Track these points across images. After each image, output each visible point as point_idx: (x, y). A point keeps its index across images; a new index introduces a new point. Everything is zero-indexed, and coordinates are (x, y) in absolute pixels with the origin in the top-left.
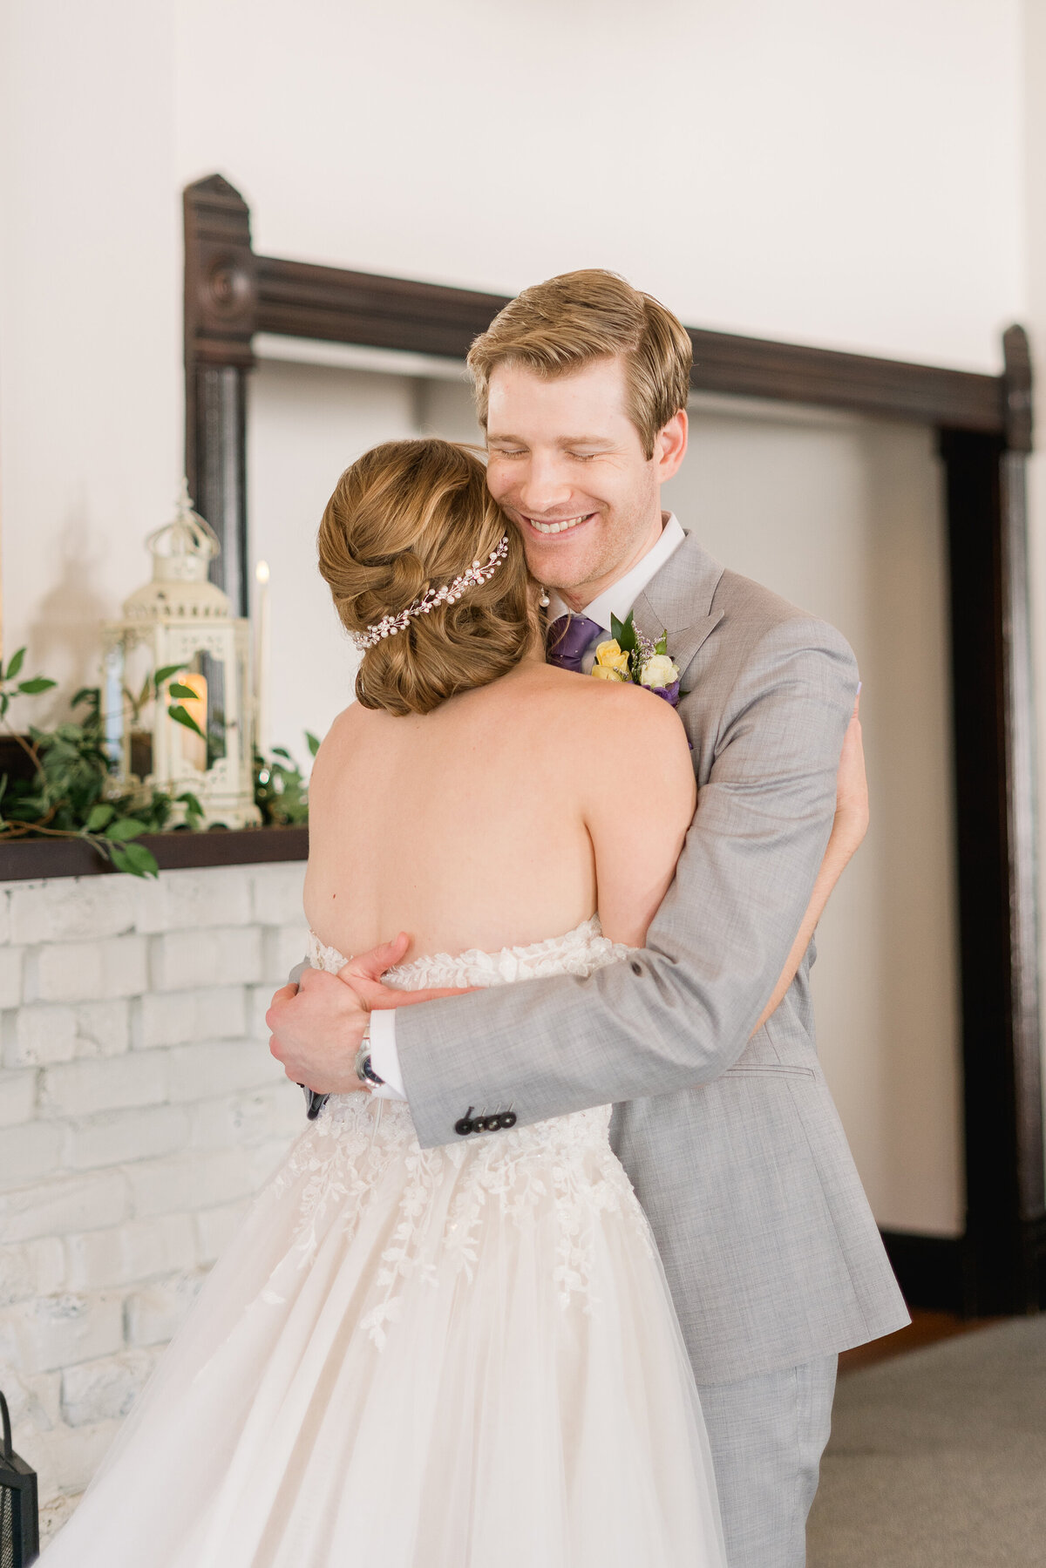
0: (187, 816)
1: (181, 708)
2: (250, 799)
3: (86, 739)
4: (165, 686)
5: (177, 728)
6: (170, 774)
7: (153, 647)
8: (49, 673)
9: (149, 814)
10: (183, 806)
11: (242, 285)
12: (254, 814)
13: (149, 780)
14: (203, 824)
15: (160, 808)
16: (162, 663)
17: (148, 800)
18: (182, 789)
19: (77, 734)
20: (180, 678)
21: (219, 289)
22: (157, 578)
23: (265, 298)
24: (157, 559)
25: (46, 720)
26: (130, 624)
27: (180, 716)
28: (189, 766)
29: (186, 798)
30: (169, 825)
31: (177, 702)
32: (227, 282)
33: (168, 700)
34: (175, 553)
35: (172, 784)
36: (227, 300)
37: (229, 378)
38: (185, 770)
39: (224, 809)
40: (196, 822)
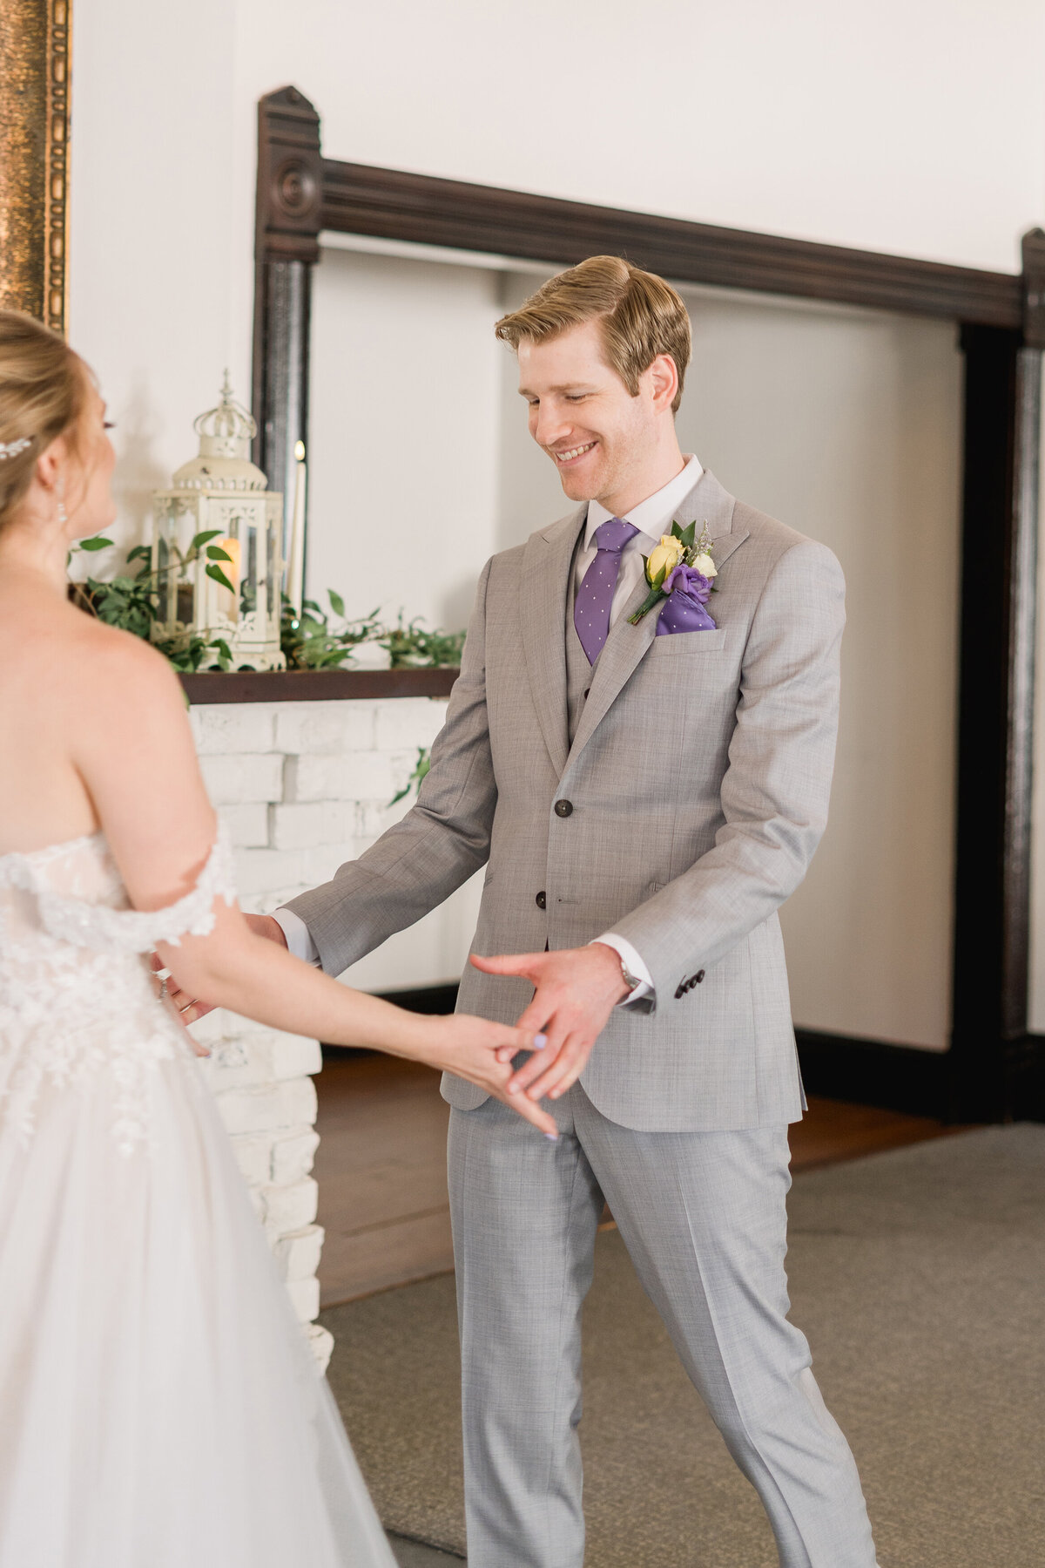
0: (219, 659)
1: (216, 567)
2: (278, 646)
3: (137, 590)
4: (203, 548)
5: (214, 585)
6: (207, 624)
7: (196, 514)
8: (106, 534)
9: (186, 656)
10: (217, 650)
11: (309, 187)
12: (280, 659)
13: (190, 627)
14: (233, 667)
15: (196, 652)
16: (203, 529)
17: (186, 643)
18: (215, 636)
19: (129, 586)
20: (215, 542)
21: (288, 190)
22: (202, 456)
23: (329, 198)
24: (204, 438)
25: (103, 573)
26: (177, 494)
27: (215, 574)
28: (224, 617)
29: (218, 643)
30: (203, 667)
31: (212, 563)
32: (296, 183)
33: (206, 560)
34: (218, 434)
35: (208, 630)
36: (295, 200)
37: (296, 269)
38: (220, 620)
39: (252, 654)
40: (226, 663)
